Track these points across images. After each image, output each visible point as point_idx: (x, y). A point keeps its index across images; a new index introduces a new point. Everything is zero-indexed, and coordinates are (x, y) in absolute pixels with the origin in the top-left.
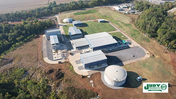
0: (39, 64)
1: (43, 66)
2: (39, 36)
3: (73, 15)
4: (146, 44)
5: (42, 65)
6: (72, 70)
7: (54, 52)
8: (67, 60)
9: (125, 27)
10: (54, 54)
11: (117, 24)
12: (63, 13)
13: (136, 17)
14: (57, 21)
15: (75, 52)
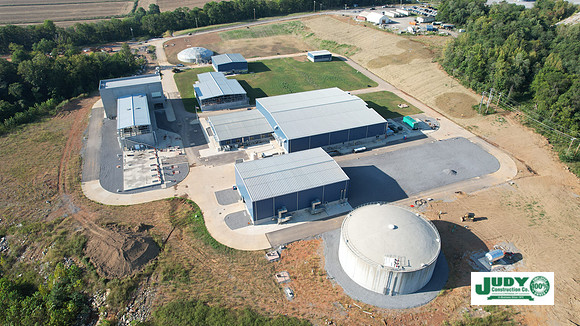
4: (495, 128)
8: (180, 192)
12: (181, 32)
15: (214, 160)
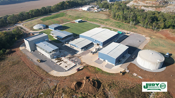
0: (49, 82)
1: (59, 83)
2: (13, 50)
3: (41, 21)
4: (136, 30)
5: (55, 82)
6: (103, 72)
7: (57, 61)
8: (84, 64)
9: (106, 22)
10: (58, 63)
11: (95, 21)
12: (25, 21)
13: (108, 13)
14: (25, 30)
15: (83, 54)
